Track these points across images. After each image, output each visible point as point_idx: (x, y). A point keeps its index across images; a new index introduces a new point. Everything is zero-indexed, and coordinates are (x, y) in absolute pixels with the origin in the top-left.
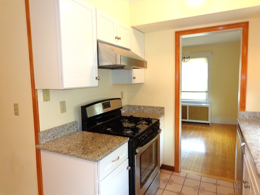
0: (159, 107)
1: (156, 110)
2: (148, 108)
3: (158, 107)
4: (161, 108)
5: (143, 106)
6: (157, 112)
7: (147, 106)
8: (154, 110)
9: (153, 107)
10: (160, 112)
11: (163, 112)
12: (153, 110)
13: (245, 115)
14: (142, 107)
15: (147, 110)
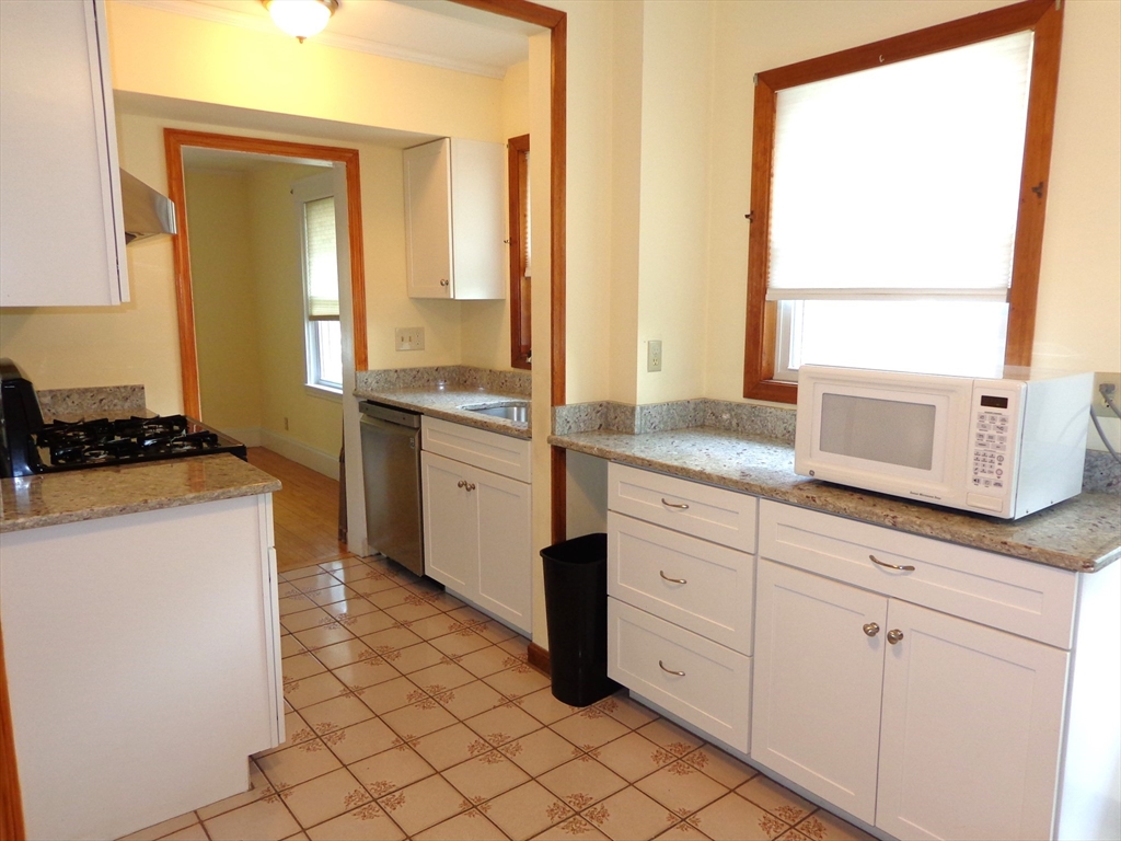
0: (125, 387)
1: (111, 397)
2: (75, 397)
3: (118, 387)
4: (133, 389)
5: (51, 391)
6: (115, 405)
7: (70, 390)
8: (102, 400)
9: (100, 390)
10: (127, 405)
11: (140, 402)
12: (97, 401)
13: (370, 380)
14: (45, 396)
15: (70, 404)
